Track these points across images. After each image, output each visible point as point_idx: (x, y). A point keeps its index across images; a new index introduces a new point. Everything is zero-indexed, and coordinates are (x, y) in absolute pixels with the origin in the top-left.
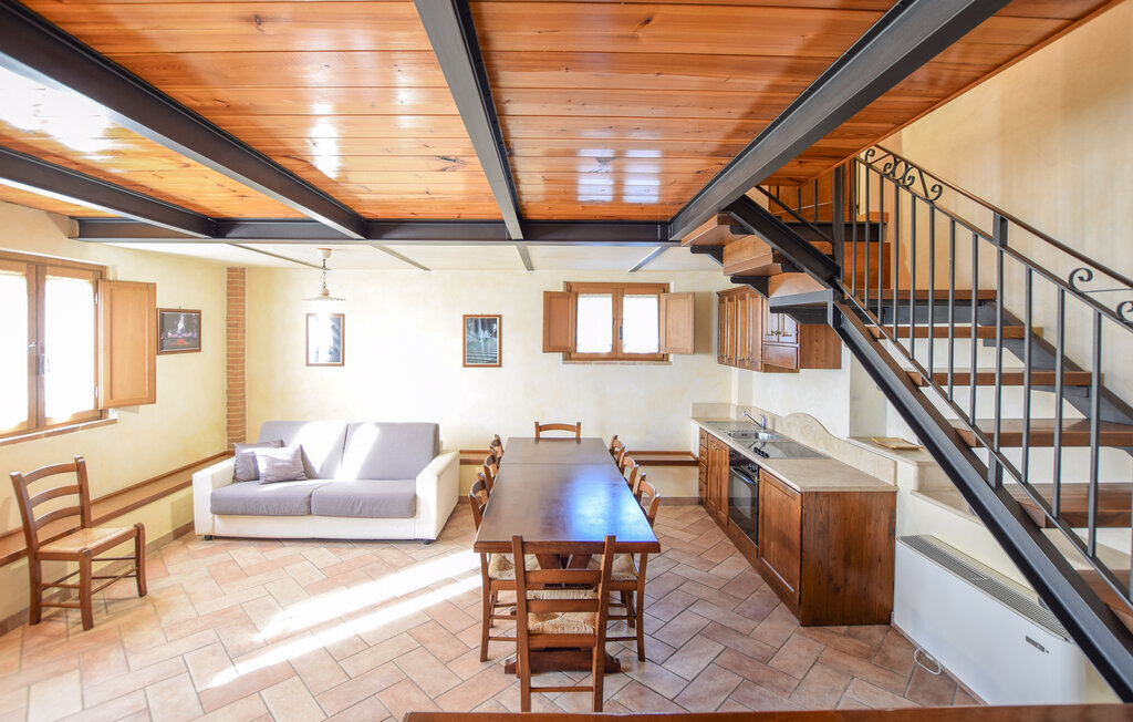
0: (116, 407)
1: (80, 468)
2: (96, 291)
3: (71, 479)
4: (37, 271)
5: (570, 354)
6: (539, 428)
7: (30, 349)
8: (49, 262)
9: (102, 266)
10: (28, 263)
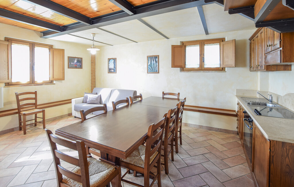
0: (55, 80)
1: (35, 93)
2: (50, 51)
3: (33, 96)
4: (32, 45)
5: (183, 68)
6: (164, 94)
7: (30, 64)
8: (36, 43)
9: (51, 45)
10: (30, 43)
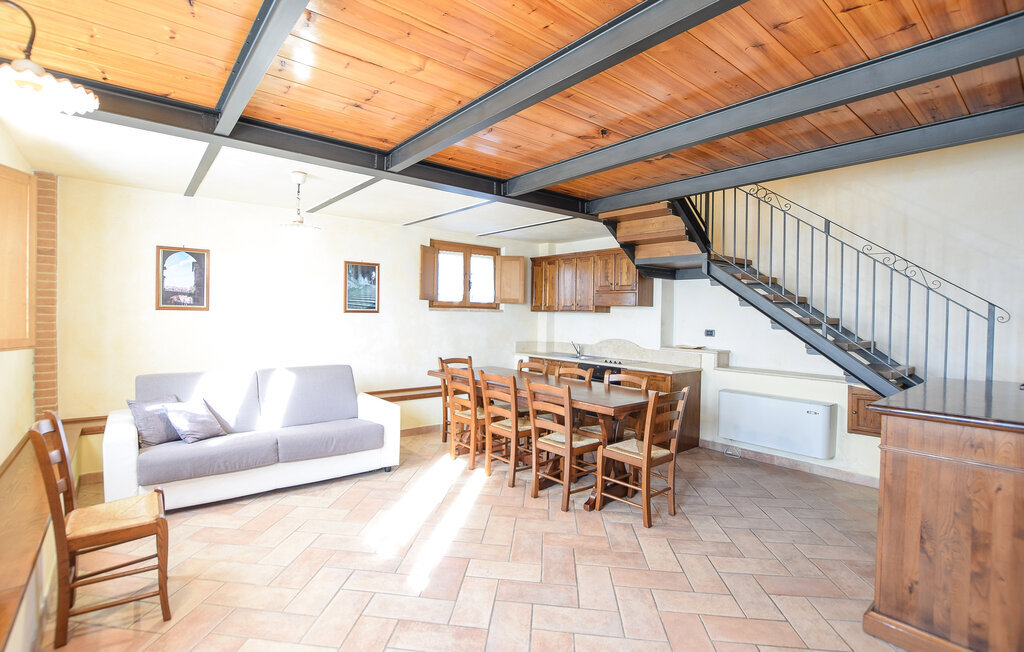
5: (434, 304)
